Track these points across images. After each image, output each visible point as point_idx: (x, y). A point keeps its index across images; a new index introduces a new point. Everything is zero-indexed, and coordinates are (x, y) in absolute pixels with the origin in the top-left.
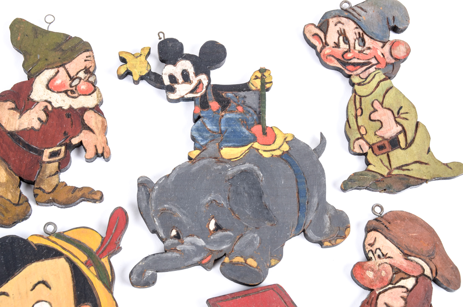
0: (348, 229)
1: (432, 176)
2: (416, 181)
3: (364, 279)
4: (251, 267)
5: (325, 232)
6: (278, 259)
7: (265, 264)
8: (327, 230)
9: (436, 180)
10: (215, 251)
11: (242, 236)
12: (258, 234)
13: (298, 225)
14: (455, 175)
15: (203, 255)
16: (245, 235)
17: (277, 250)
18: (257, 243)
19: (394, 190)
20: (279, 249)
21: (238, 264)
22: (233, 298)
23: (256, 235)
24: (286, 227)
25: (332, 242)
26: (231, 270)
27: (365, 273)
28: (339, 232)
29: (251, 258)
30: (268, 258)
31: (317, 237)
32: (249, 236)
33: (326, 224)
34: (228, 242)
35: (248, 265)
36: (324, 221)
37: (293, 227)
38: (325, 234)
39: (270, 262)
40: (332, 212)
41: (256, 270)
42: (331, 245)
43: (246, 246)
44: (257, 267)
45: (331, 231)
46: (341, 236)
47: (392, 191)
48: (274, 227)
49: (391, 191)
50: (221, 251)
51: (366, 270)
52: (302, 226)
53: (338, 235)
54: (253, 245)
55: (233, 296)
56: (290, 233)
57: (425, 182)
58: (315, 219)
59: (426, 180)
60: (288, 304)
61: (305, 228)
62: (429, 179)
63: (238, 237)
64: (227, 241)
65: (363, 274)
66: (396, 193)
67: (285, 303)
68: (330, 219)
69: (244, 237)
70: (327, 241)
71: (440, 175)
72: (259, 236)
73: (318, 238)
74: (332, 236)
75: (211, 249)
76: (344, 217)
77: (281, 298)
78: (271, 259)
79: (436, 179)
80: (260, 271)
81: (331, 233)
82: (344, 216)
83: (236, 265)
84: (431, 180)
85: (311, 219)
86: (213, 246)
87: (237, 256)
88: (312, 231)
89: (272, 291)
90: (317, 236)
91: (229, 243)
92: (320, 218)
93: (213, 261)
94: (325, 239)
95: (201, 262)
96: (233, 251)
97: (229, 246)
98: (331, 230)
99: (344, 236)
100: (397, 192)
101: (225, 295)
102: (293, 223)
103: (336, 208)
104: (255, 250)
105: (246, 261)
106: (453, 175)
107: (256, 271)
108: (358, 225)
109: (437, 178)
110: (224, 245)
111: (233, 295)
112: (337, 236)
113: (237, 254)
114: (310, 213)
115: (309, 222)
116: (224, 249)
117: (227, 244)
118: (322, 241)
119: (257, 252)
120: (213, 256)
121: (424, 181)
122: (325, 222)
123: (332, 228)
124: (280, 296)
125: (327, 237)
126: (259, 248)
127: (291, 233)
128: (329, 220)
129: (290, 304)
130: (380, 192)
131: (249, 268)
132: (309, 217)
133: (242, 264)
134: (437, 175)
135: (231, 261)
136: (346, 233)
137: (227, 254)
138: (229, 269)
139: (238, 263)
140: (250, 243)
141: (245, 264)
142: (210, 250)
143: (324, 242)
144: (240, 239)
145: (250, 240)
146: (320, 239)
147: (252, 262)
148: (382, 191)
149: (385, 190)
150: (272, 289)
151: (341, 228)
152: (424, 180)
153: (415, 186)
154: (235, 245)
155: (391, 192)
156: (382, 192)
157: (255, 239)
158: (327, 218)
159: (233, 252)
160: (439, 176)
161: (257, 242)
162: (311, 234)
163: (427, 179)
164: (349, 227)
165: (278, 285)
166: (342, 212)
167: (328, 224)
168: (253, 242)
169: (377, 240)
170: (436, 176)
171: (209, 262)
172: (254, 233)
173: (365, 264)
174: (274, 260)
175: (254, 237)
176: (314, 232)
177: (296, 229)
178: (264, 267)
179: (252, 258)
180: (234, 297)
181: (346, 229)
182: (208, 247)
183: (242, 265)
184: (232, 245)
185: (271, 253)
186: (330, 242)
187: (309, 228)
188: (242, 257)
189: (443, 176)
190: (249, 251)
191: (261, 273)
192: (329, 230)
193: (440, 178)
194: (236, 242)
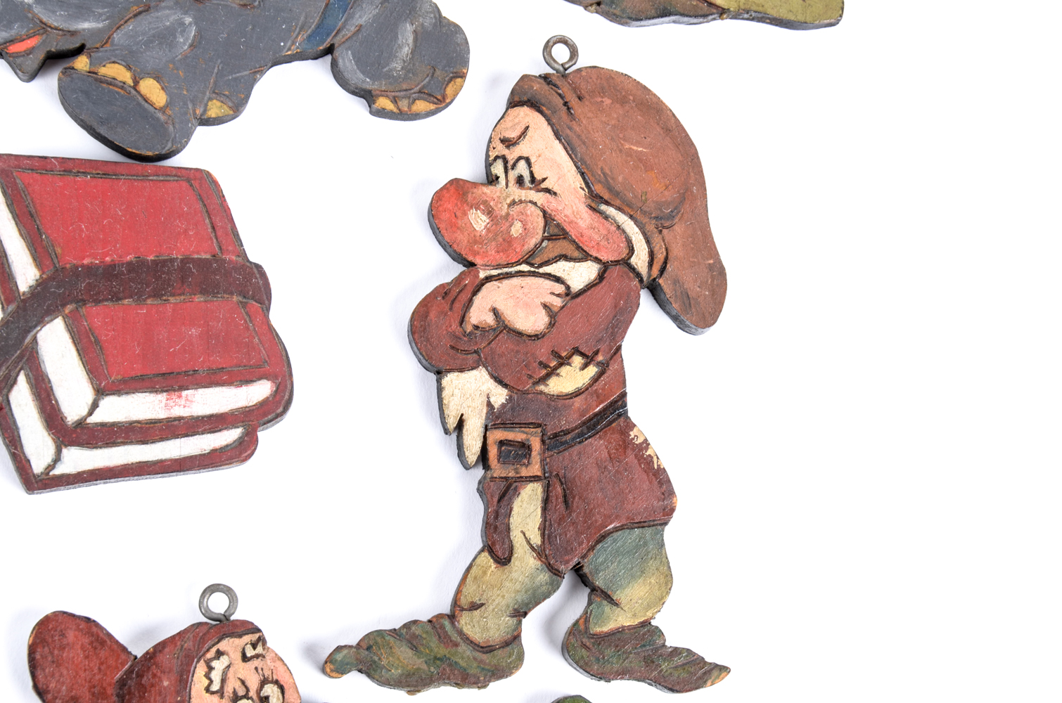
0: (459, 80)
1: (741, 4)
2: (695, 3)
3: (458, 228)
4: (146, 105)
5: (391, 70)
6: (230, 104)
7: (190, 106)
8: (397, 65)
9: (753, 19)
10: (56, 29)
11: (147, 9)
12: (195, 18)
13: (318, 26)
14: (808, 20)
15: (16, 29)
16: (157, 11)
17: (235, 79)
18: (184, 42)
19: (623, 11)
20: (242, 77)
21: (110, 84)
22: (68, 171)
23: (188, 20)
24: (284, 23)
25: (400, 103)
26: (87, 93)
27: (465, 214)
28: (430, 80)
29: (154, 79)
30: (204, 93)
31: (361, 76)
32: (168, 16)
33: (400, 47)
34: (101, 15)
35: (141, 96)
36: (396, 37)
37: (301, 29)
38: (388, 76)
39: (206, 105)
40: (428, 22)
41: (160, 115)
42: (395, 110)
43: (152, 42)
44: (162, 110)
45: (409, 71)
46: (430, 95)
47: (618, 12)
48: (248, 12)
49: (615, 11)
50: (73, 33)
51: (471, 208)
52: (328, 35)
53: (424, 87)
54: (172, 45)
55: (69, 167)
56: (289, 44)
57: (717, 13)
58: (372, 25)
59: (723, 9)
60: (220, 233)
61: (337, 41)
62: (732, 9)
63: (135, 9)
64: (100, 11)
65: (459, 214)
66: (628, 21)
67: (213, 228)
68: (416, 40)
69: (154, 14)
70: (387, 96)
71: (766, 6)
72: (196, 24)
73: (364, 81)
74: (405, 87)
75: (45, 20)
76: (458, 45)
77: (207, 211)
78: (210, 99)
79: (754, 14)
80: (170, 122)
81: (406, 78)
82: (459, 41)
83: (104, 85)
84: (736, 16)
85: (362, 21)
86: (54, 12)
87: (114, 62)
88: (354, 57)
89: (185, 184)
90: (363, 73)
91: (104, 17)
92: (386, 29)
93: (41, 56)
94: (383, 88)
95: (6, 48)
96: (108, 45)
97: (101, 25)
98: (409, 69)
99: (439, 97)
100: (630, 18)
101: (45, 158)
102: (306, 18)
103: (444, 15)
104: (172, 61)
105: (136, 83)
106: (800, 18)
107: (158, 119)
108: (495, 81)
109: (756, 12)
110: (86, 20)
111: (71, 164)
112: (420, 92)
113: (116, 56)
114: (364, 6)
115: (353, 29)
116: (84, 30)
117: (97, 21)
118: (374, 93)
119: (177, 69)
120: (44, 41)
121: (715, 11)
122: (400, 42)
123: (414, 65)
124: (205, 205)
125: (391, 84)
126: (186, 57)
127: (293, 43)
128: (411, 40)
129: (227, 234)
130: (586, 8)
131: (139, 104)
132: (357, 16)
133: (122, 88)
134: (758, 5)
135: (93, 69)
136: (449, 90)
137: (88, 46)
138: (81, 91)
139: (112, 82)
140: (166, 37)
141: (133, 92)
142: (41, 22)
143: (378, 96)
144: (140, 17)
145: (167, 28)
146: (368, 84)
147: (152, 90)
148: (591, 5)
149: (599, 4)
150: (188, 180)
151: (438, 72)
152: (717, 7)
153: (686, 19)
154: (118, 28)
155: (614, 15)
156: (590, 8)
157: (183, 31)
158: (407, 35)
159: (108, 47)
160: (760, 9)
161: (187, 39)
162: (348, 64)
163: (726, 7)
164: (463, 76)
165: (208, 174)
166: (457, 29)
167: (406, 50)
168: (175, 37)
169: (529, 133)
170: (755, 8)
171: (28, 55)
172: (186, 13)
173: (475, 190)
174: (219, 104)
175: (183, 24)
176: (358, 61)
177: (309, 37)
178: (186, 113)
179: (157, 79)
180: (70, 171)
181: (451, 79)
182: (37, 10)
183: (122, 92)
184: (109, 27)
185: (215, 83)
186: (395, 100)
187: (347, 45)
188: (129, 68)
189: (773, 13)
190: (154, 57)
191: (171, 127)
192: (402, 68)
193: (763, 18)
194: (126, 22)
